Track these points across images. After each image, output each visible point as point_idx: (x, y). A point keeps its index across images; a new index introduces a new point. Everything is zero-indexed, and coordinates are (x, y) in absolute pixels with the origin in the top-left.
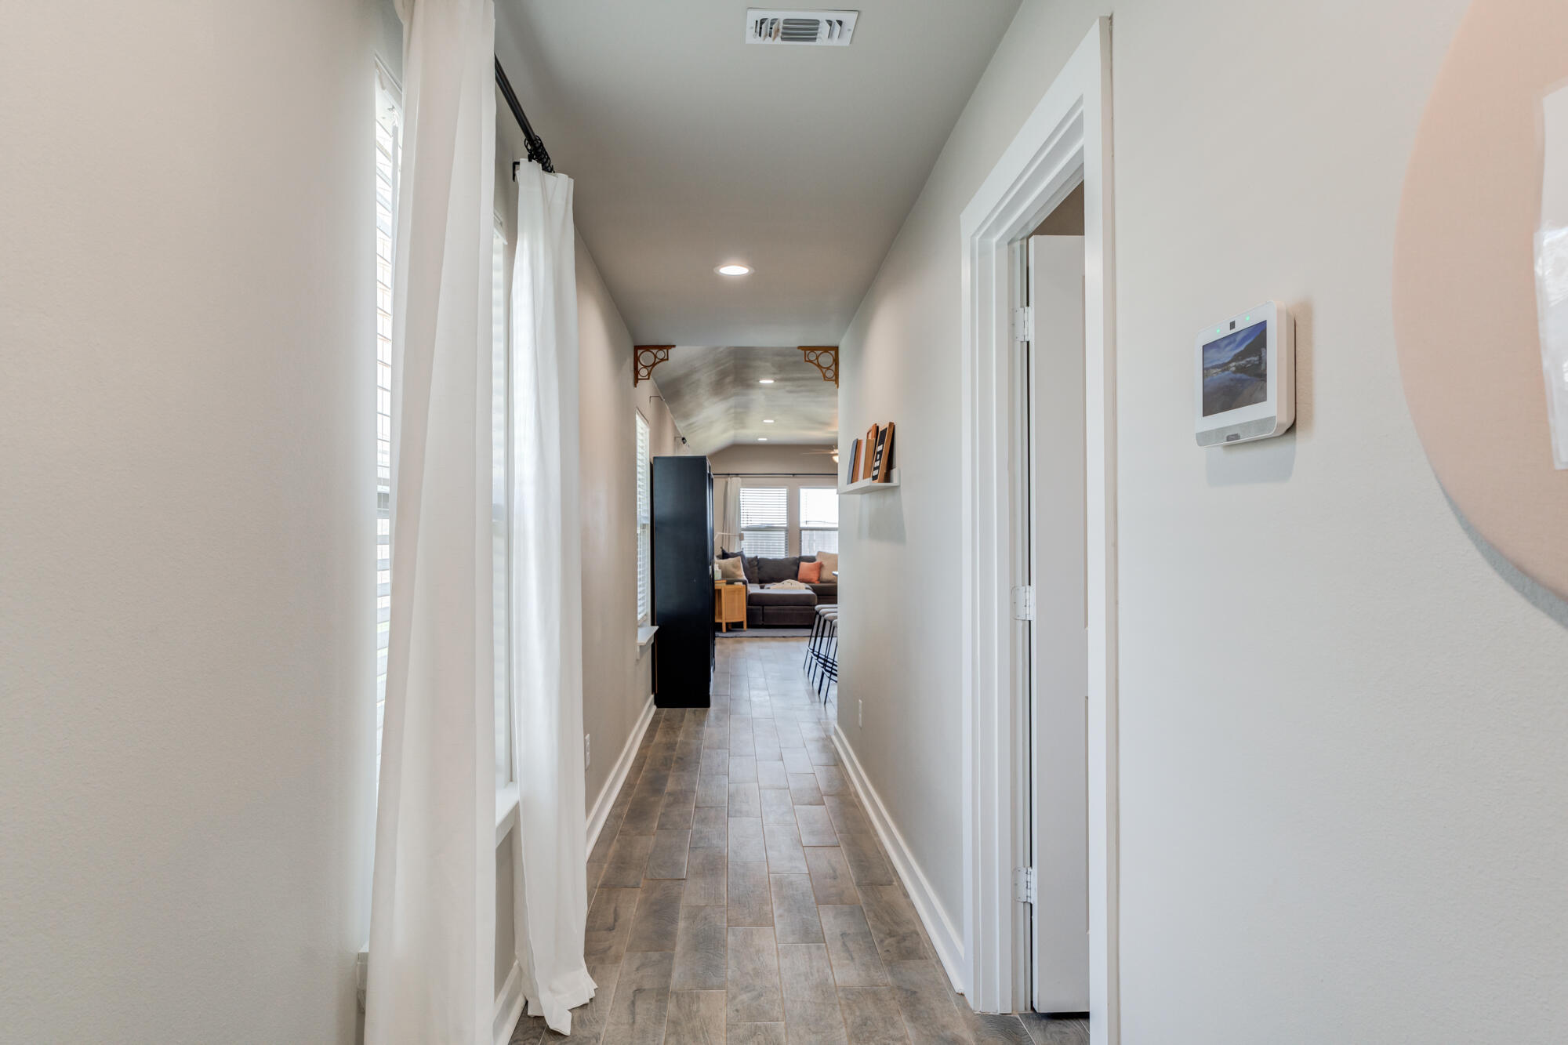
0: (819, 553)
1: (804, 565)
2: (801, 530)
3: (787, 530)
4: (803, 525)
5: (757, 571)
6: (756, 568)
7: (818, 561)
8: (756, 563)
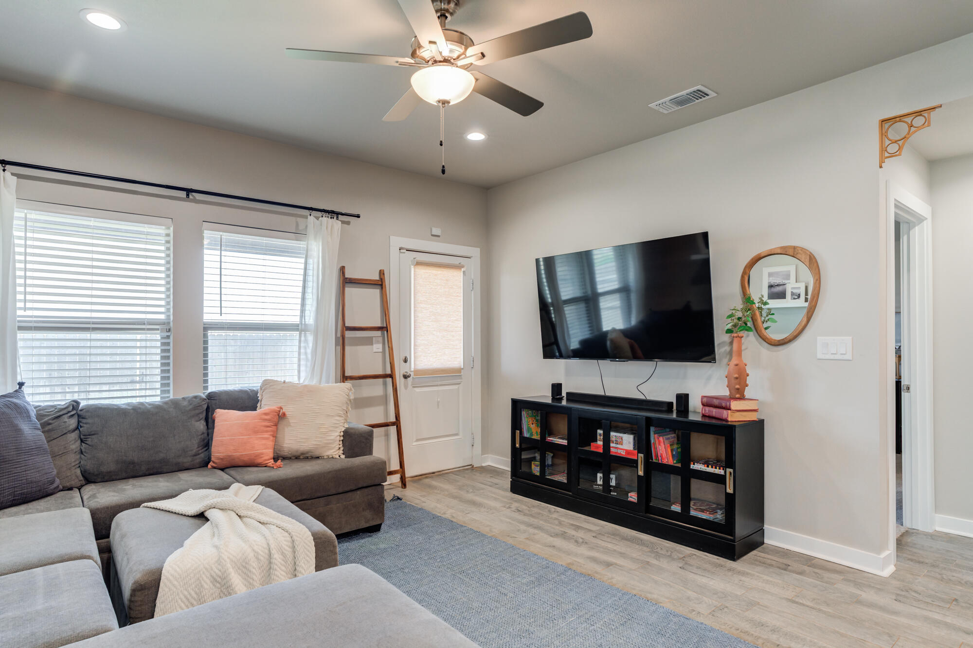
0: (267, 384)
1: (224, 417)
2: (207, 327)
3: (166, 328)
4: (210, 315)
5: (75, 446)
6: (74, 435)
7: (267, 405)
8: (73, 423)
